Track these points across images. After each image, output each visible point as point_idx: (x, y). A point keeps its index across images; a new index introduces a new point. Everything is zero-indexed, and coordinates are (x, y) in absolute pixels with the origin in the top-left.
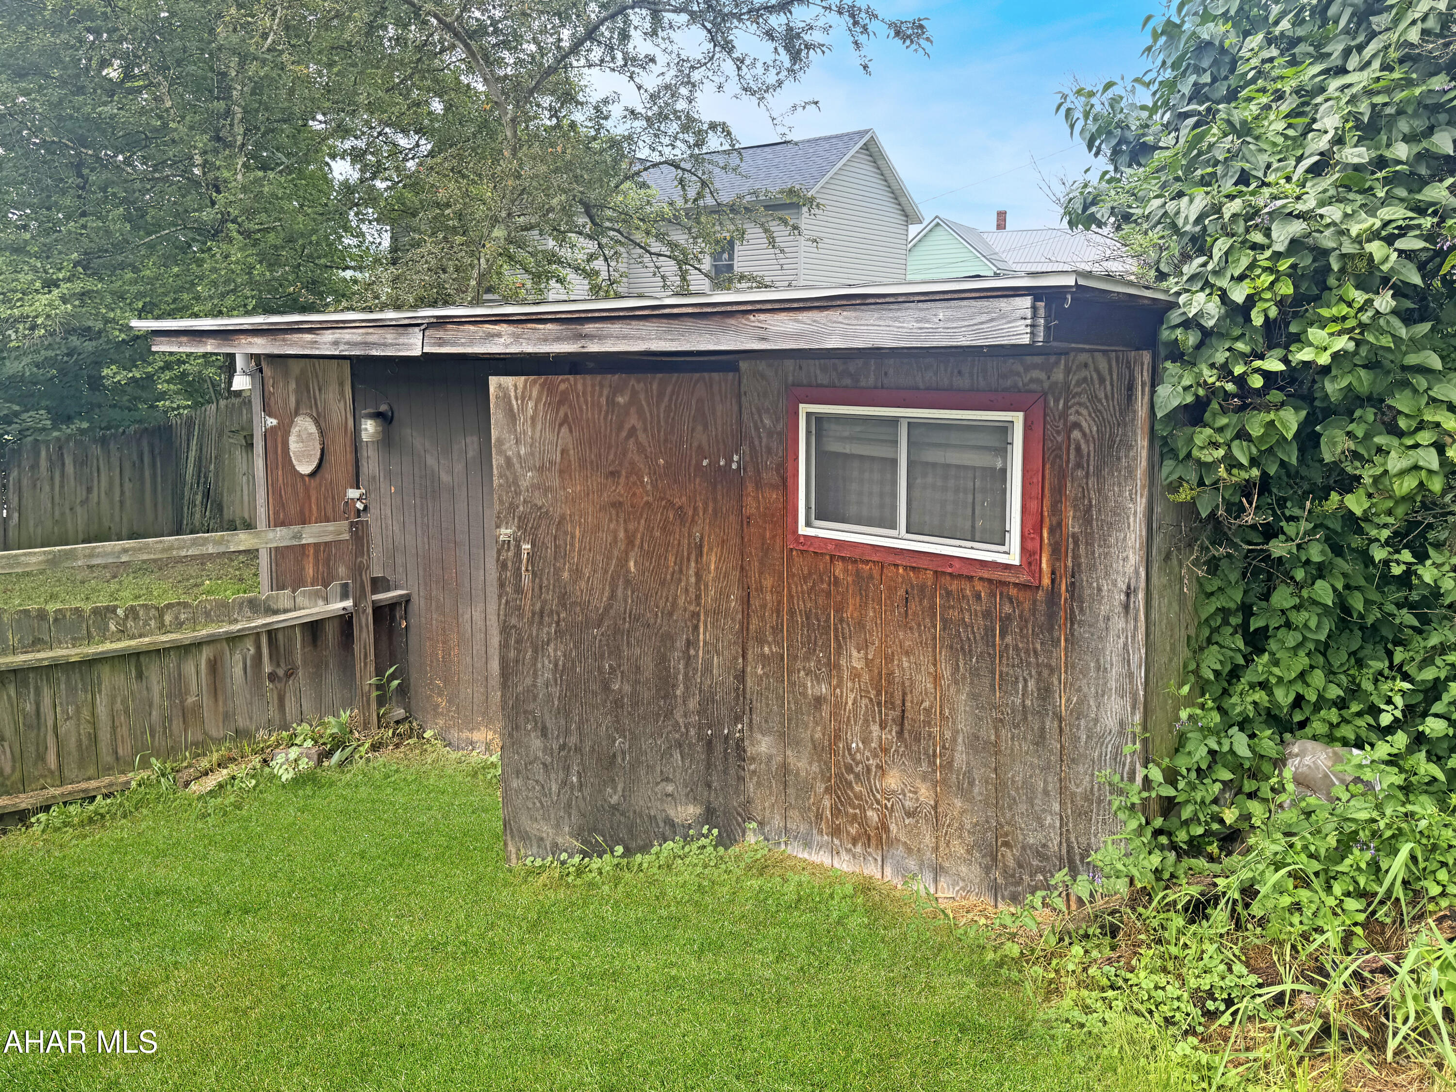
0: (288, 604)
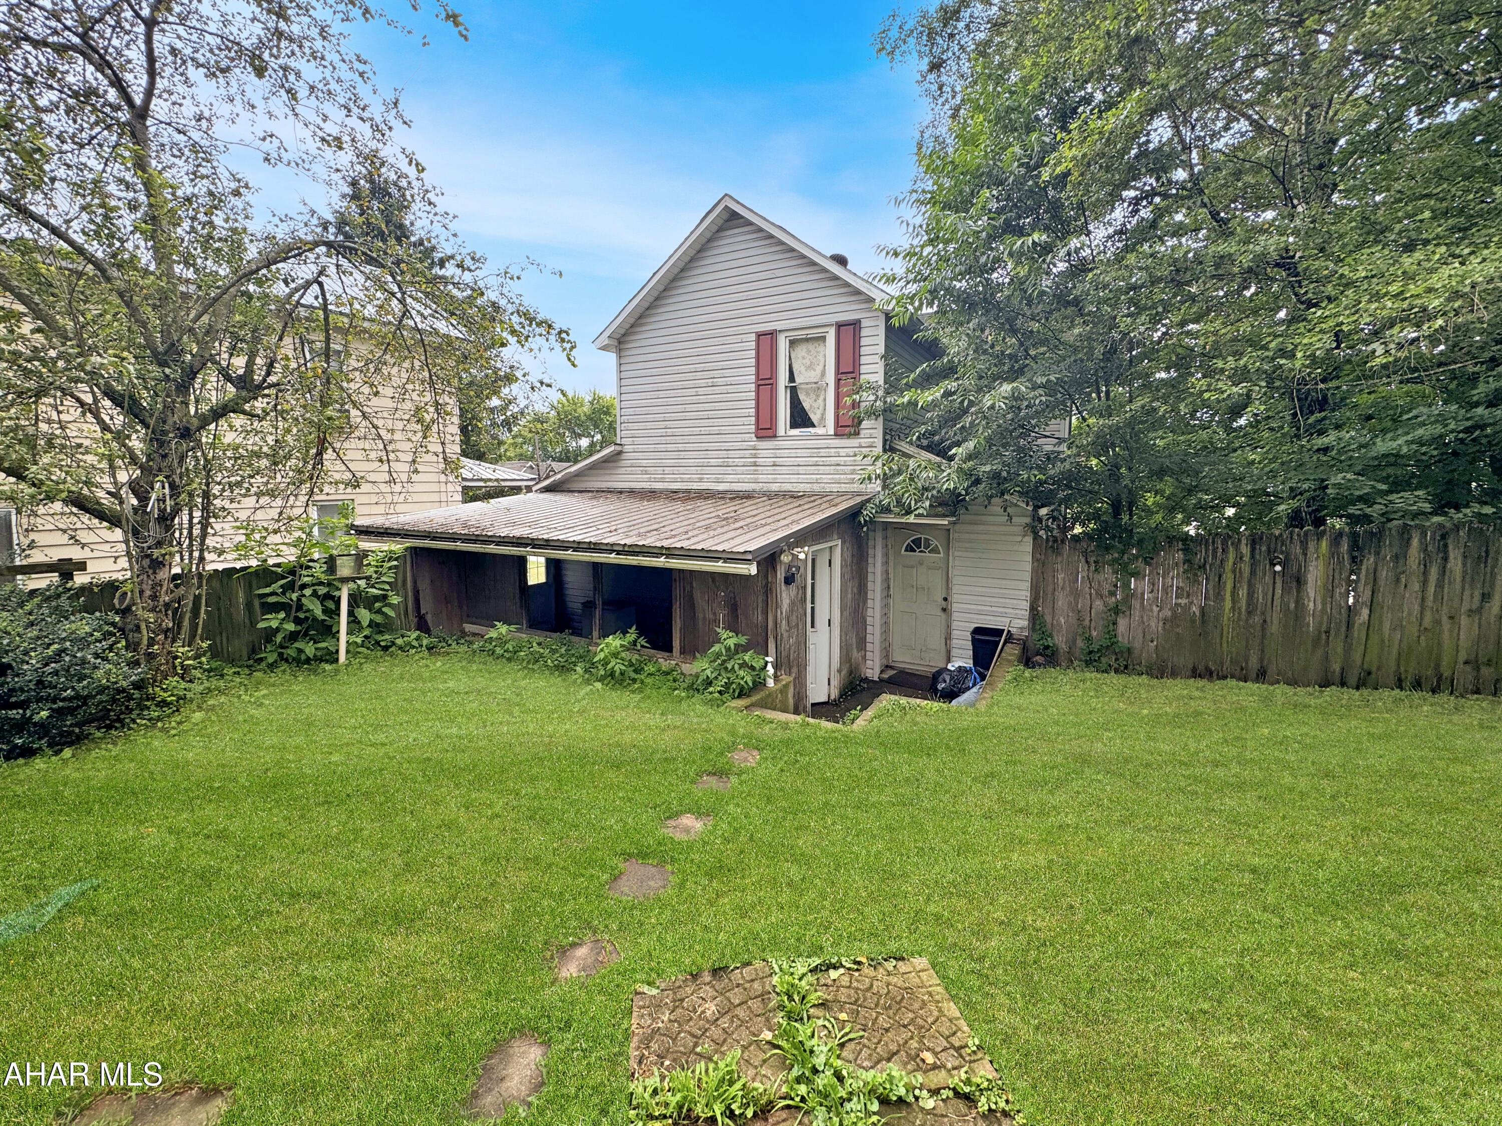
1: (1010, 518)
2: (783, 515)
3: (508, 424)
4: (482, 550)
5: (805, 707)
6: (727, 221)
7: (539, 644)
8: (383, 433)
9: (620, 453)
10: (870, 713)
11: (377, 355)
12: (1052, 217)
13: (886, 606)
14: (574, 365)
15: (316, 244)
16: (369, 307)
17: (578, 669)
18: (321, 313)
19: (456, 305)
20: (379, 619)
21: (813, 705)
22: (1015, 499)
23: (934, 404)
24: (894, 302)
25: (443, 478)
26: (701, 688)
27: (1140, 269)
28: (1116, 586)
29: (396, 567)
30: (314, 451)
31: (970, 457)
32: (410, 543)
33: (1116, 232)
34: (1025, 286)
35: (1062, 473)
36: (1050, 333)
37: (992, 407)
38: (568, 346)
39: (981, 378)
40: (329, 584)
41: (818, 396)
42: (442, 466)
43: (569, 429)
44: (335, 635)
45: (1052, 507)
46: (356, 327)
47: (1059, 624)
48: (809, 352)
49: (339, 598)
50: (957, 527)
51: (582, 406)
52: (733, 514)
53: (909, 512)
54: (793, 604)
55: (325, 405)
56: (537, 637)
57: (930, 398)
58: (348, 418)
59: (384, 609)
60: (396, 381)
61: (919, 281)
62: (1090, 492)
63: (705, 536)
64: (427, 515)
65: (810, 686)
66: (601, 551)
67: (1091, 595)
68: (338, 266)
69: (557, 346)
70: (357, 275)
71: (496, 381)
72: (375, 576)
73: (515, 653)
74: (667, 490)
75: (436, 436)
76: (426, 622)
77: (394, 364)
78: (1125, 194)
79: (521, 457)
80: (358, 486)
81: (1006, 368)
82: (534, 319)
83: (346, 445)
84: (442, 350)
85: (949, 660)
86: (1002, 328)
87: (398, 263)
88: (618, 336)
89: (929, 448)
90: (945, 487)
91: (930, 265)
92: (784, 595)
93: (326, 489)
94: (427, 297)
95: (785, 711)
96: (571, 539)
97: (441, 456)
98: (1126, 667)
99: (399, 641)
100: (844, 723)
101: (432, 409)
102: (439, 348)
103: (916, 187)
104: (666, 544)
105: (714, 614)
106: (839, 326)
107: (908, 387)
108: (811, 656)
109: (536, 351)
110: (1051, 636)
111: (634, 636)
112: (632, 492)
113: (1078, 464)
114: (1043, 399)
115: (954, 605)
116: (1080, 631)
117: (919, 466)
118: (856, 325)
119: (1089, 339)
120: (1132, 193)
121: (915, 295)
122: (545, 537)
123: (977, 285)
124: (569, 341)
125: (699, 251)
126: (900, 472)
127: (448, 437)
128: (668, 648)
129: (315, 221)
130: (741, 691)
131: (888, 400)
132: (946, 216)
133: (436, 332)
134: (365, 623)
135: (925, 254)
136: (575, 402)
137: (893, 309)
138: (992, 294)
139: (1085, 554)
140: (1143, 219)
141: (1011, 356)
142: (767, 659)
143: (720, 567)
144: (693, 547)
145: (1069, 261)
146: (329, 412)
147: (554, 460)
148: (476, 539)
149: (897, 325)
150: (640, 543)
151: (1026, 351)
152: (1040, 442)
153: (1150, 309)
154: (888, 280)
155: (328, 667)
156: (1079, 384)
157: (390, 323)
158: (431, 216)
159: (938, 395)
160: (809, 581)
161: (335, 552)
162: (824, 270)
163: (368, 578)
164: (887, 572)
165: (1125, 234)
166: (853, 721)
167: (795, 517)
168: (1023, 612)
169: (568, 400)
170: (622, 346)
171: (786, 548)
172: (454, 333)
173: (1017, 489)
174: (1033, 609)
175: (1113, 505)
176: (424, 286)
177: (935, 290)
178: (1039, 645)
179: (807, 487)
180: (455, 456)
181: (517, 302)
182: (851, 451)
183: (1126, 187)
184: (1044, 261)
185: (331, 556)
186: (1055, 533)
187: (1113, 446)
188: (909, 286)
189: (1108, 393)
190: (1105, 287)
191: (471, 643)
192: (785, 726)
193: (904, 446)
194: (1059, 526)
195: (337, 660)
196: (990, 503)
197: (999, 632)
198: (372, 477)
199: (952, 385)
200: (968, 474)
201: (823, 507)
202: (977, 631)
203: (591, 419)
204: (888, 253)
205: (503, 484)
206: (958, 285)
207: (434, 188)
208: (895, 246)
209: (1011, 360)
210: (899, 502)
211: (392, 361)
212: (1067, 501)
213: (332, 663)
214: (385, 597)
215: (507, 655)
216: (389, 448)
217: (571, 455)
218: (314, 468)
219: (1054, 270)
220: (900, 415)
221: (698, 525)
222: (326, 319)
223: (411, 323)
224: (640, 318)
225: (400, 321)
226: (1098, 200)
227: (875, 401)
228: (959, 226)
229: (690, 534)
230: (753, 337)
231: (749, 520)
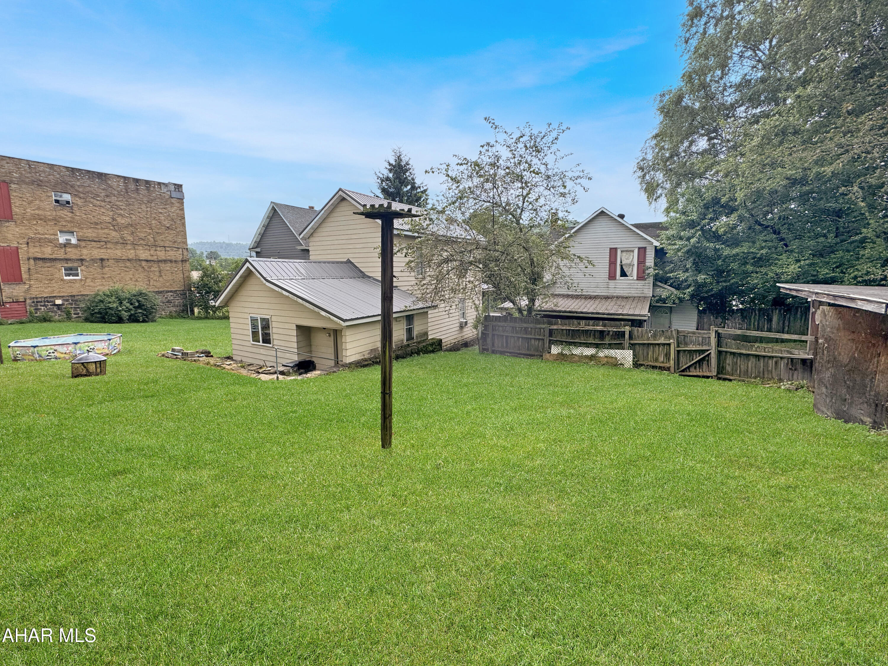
0: (798, 353)
6: (602, 214)
41: (630, 268)
48: (628, 255)
106: (639, 248)
118: (645, 248)
162: (617, 221)
179: (626, 295)
182: (642, 285)
193: (661, 285)
227: (651, 272)
230: (609, 249)
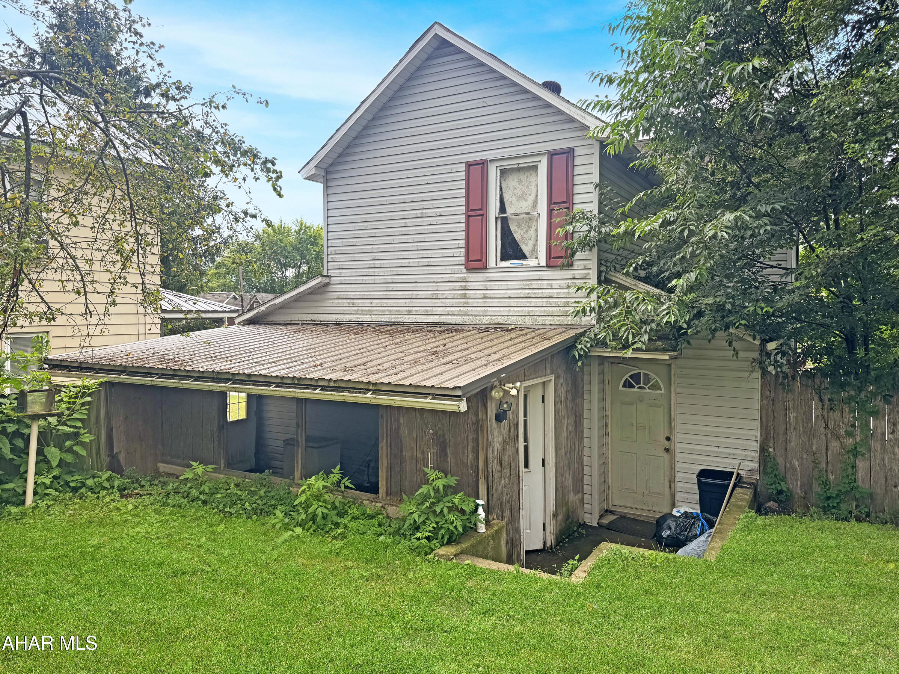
1: (736, 352)
2: (494, 349)
3: (210, 254)
4: (179, 386)
5: (519, 555)
6: (437, 49)
7: (237, 485)
8: (81, 264)
9: (327, 284)
10: (589, 563)
11: (78, 185)
12: (773, 42)
13: (604, 445)
14: (280, 195)
15: (21, 75)
16: (72, 136)
17: (278, 513)
18: (23, 143)
19: (160, 135)
20: (69, 458)
21: (527, 552)
22: (741, 332)
23: (652, 234)
24: (609, 129)
25: (141, 310)
26: (408, 533)
27: (867, 94)
28: (853, 426)
29: (89, 403)
30: (9, 283)
31: (691, 289)
32: (104, 378)
33: (839, 56)
34: (746, 113)
35: (790, 305)
36: (773, 160)
37: (714, 237)
38: (274, 176)
39: (701, 206)
40: (19, 421)
41: (529, 227)
42: (141, 297)
43: (274, 260)
44: (23, 476)
45: (781, 341)
46: (57, 157)
47: (793, 468)
48: (520, 181)
49: (29, 436)
50: (679, 362)
51: (288, 235)
52: (442, 348)
53: (626, 346)
54: (504, 442)
55: (22, 236)
56: (235, 477)
57: (648, 228)
58: (46, 249)
59: (75, 448)
60: (96, 211)
61: (635, 108)
62: (821, 325)
63: (413, 371)
64: (123, 348)
65: (524, 532)
66: (307, 387)
67: (826, 435)
68: (41, 96)
69: (263, 177)
70: (60, 104)
71: (198, 211)
72: (67, 412)
73: (212, 494)
74: (374, 323)
75: (135, 266)
76: (119, 462)
77: (95, 194)
78: (848, 18)
79: (224, 288)
80: (54, 319)
81: (727, 196)
82: (240, 148)
83: (43, 276)
84: (145, 180)
85: (673, 505)
86: (722, 154)
87: (102, 93)
88: (325, 166)
89: (646, 280)
90: (665, 320)
91: (646, 91)
92: (495, 433)
93: (20, 322)
94: (130, 126)
95: (497, 559)
96: (274, 374)
97: (140, 287)
98: (868, 515)
99: (90, 482)
100: (561, 575)
101: (132, 240)
102: (140, 178)
103: (630, 13)
104: (373, 379)
105: (423, 452)
106: (552, 155)
107: (624, 216)
108: (524, 499)
109: (241, 181)
110: (784, 479)
111: (338, 476)
112: (338, 324)
113: (807, 296)
114: (769, 228)
115: (679, 445)
116: (816, 474)
117: (637, 298)
118: (570, 153)
119: (815, 166)
120: (855, 17)
121: (630, 122)
122: (247, 371)
123: (695, 112)
124: (275, 171)
125: (409, 80)
126: (616, 305)
127: (148, 268)
128: (374, 489)
129: (21, 52)
130: (450, 537)
131: (603, 230)
132: (663, 43)
133: (138, 161)
134: (55, 463)
135: (641, 80)
136: (282, 231)
137: (608, 137)
138: (711, 121)
139: (819, 392)
140: (868, 43)
141: (733, 184)
142: (477, 501)
143: (428, 403)
144: (401, 383)
145: (791, 86)
146: (27, 243)
147: (258, 291)
148: (173, 374)
149: (612, 153)
150: (346, 378)
151: (749, 178)
152: (766, 272)
153: (879, 135)
154: (602, 107)
155: (14, 510)
156: (806, 213)
157: (92, 152)
158: (137, 46)
159: (656, 225)
160: (522, 418)
161: (26, 388)
162: (537, 98)
163: (60, 415)
164: (604, 409)
165: (849, 58)
166: (571, 572)
167: (506, 351)
168: (753, 454)
169: (274, 230)
170: (329, 177)
171: (497, 383)
172: (157, 162)
173: (743, 322)
174: (763, 449)
175: (846, 340)
176: (128, 116)
177: (652, 117)
178: (772, 490)
179: (519, 320)
180: (154, 288)
181: (222, 131)
182: (564, 283)
183: (849, 11)
184: (765, 86)
185: (22, 391)
186: (785, 368)
187: (845, 276)
188: (625, 113)
189: (837, 221)
190: (830, 113)
191: (165, 484)
192: (498, 577)
193: (620, 278)
194: (788, 361)
195: (23, 502)
196: (713, 337)
197: (728, 475)
198: (69, 309)
199: (672, 215)
200: (690, 306)
201: (535, 341)
202: (703, 474)
203: (298, 249)
204: (602, 80)
205: (204, 315)
206: (676, 112)
207: (141, 19)
208: (609, 73)
209: (733, 187)
210: (615, 335)
211: (93, 191)
212: (797, 335)
213: (18, 505)
214: (76, 435)
215: (202, 497)
216: (87, 279)
217: (276, 286)
218: (8, 301)
219: (776, 95)
220: (616, 245)
221: (406, 359)
222: (28, 149)
223: (113, 152)
224: (347, 147)
225: (103, 151)
226: (820, 24)
227: (589, 231)
228: (676, 52)
229: (398, 369)
230: (463, 167)
231: (459, 354)
